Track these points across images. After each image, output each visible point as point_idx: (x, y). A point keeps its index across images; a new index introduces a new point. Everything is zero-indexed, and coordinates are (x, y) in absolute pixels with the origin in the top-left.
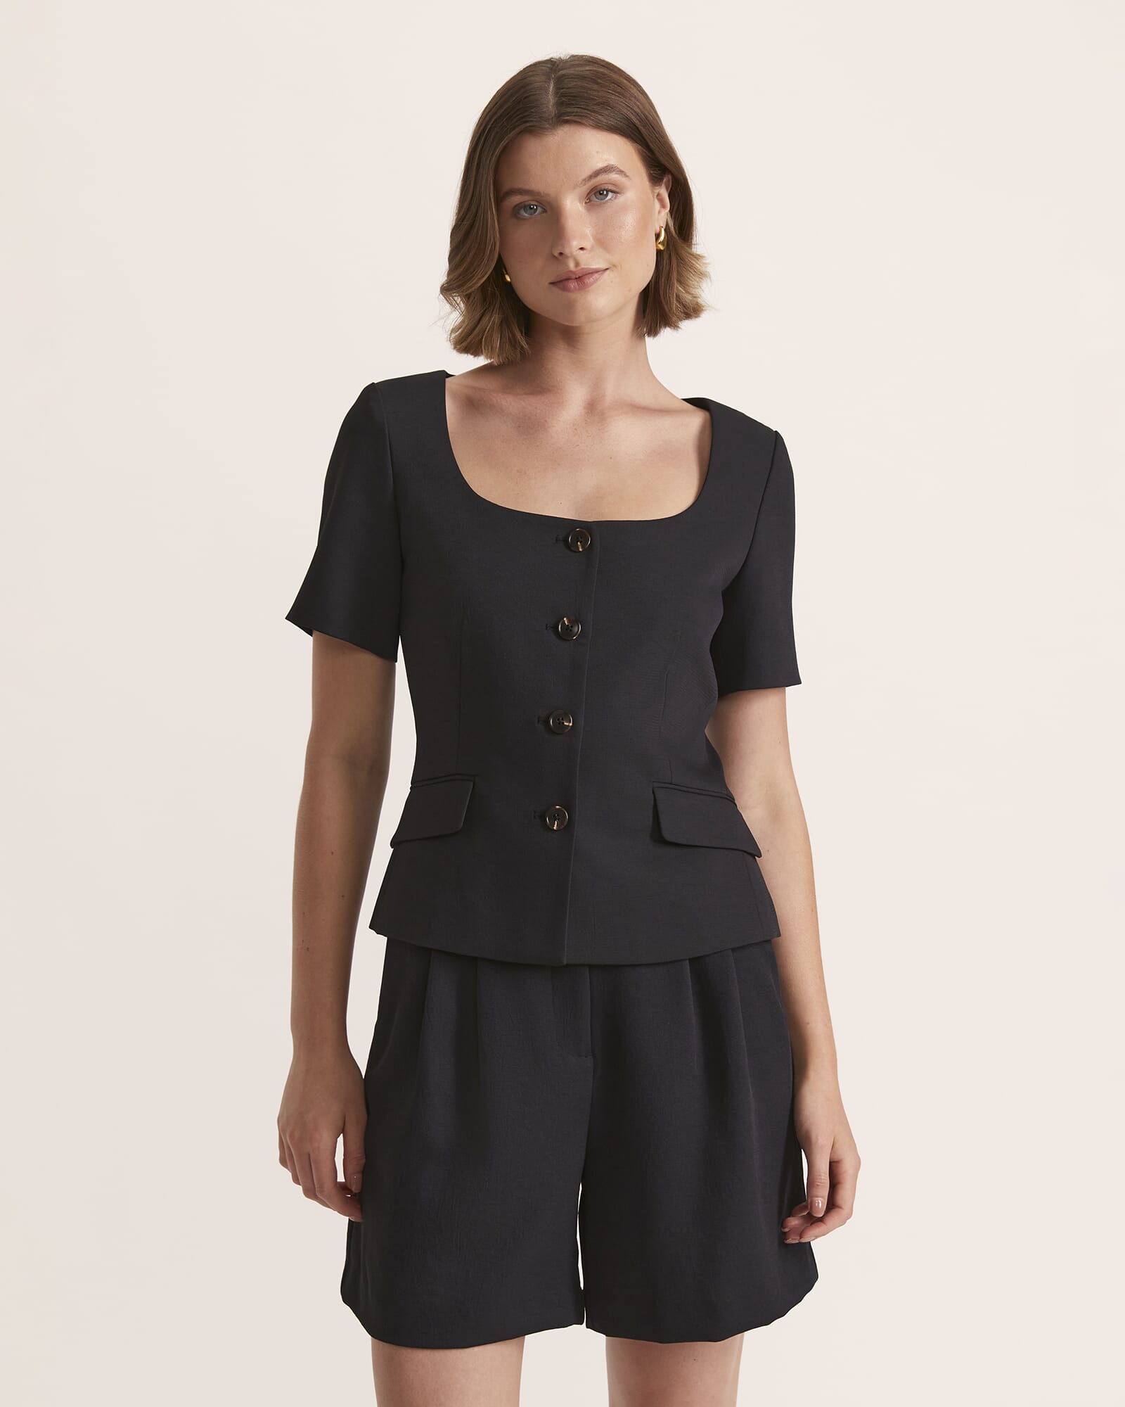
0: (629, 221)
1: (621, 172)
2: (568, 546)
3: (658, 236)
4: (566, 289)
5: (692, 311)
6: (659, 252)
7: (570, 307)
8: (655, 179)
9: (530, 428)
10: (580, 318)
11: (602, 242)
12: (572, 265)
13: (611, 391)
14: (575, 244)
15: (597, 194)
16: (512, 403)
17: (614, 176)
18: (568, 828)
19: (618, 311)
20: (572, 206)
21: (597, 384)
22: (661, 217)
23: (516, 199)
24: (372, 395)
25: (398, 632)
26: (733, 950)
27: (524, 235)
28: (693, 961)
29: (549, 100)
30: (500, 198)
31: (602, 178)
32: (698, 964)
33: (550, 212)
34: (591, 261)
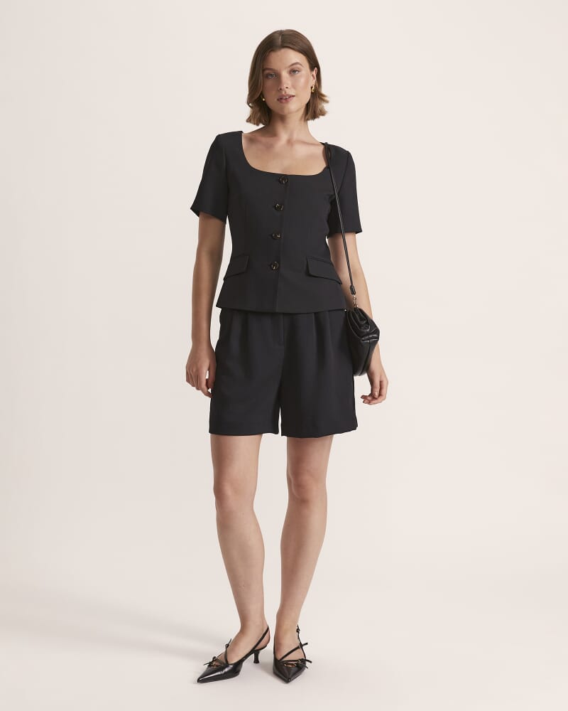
0: (302, 80)
1: (301, 65)
2: (280, 182)
3: (312, 88)
4: (281, 102)
5: (323, 113)
6: (312, 93)
7: (282, 109)
8: (312, 69)
9: (269, 147)
10: (286, 112)
11: (294, 87)
12: (284, 93)
13: (295, 137)
14: (285, 86)
15: (293, 71)
16: (264, 139)
17: (298, 66)
18: (278, 269)
19: (298, 111)
20: (285, 74)
21: (291, 135)
22: (313, 82)
23: (267, 72)
24: (219, 138)
25: (227, 214)
26: (329, 311)
27: (270, 83)
28: (315, 313)
29: (279, 41)
30: (264, 70)
31: (295, 66)
32: (316, 314)
33: (277, 76)
34: (291, 92)
